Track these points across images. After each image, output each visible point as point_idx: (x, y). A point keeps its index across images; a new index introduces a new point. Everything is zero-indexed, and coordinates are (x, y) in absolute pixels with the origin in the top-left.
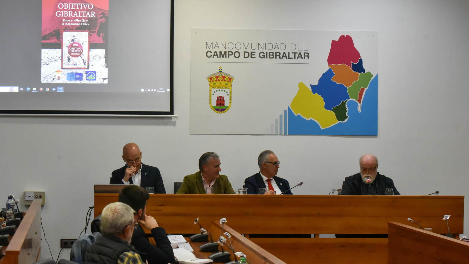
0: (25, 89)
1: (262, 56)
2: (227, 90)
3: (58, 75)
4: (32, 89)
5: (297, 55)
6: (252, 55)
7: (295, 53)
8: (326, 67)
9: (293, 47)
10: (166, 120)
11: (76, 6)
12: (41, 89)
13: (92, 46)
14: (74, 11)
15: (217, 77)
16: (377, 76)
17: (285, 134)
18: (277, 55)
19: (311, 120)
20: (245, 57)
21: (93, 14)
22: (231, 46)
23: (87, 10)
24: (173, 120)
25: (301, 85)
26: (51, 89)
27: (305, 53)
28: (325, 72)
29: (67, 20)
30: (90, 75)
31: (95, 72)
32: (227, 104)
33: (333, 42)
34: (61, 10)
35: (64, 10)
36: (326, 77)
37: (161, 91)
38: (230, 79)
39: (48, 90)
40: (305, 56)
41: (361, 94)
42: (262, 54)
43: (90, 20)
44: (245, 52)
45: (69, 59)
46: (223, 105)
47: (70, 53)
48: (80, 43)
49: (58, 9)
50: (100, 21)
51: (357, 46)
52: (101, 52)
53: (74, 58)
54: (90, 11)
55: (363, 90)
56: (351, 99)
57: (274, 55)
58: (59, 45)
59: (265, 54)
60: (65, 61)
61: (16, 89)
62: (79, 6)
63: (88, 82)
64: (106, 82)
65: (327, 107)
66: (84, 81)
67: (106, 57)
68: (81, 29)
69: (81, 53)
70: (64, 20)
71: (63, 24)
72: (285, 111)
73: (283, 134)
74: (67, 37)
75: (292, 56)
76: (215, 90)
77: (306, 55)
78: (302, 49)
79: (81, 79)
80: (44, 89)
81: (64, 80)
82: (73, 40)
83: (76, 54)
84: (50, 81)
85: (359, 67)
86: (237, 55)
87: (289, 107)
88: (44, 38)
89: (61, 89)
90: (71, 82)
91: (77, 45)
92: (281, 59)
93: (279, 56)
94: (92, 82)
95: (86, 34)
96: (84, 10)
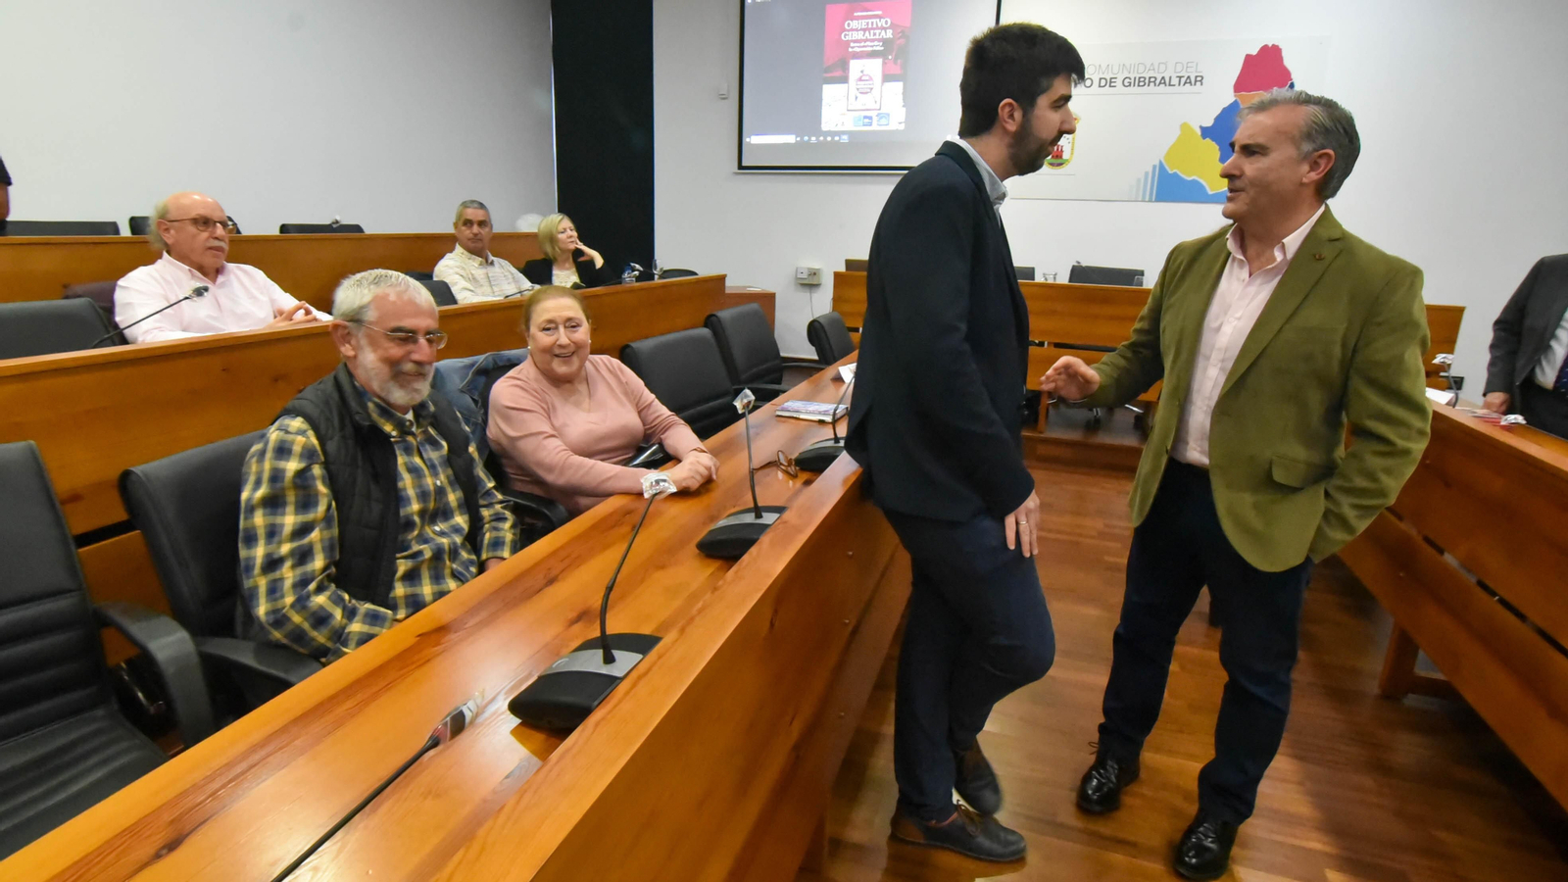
0: (802, 138)
1: (1128, 83)
2: (1070, 136)
3: (842, 119)
4: (810, 139)
5: (1183, 80)
6: (1111, 83)
7: (1180, 77)
8: (1229, 98)
9: (1180, 67)
11: (868, 24)
12: (822, 138)
13: (887, 78)
14: (865, 30)
17: (1150, 201)
18: (1152, 81)
19: (1195, 181)
20: (1100, 86)
21: (889, 34)
23: (882, 28)
25: (1185, 127)
26: (833, 138)
27: (1196, 77)
28: (1225, 106)
29: (856, 45)
30: (881, 118)
31: (888, 115)
32: (1066, 156)
33: (1248, 57)
34: (848, 31)
35: (852, 30)
36: (1227, 114)
38: (1075, 119)
39: (829, 139)
40: (1196, 81)
42: (1127, 80)
43: (885, 42)
44: (1101, 79)
45: (856, 98)
46: (1061, 157)
47: (858, 89)
48: (872, 75)
49: (845, 30)
50: (898, 42)
52: (898, 86)
53: (863, 96)
54: (886, 29)
57: (1147, 81)
58: (844, 80)
59: (1132, 81)
61: (791, 139)
62: (872, 23)
63: (879, 128)
64: (903, 125)
66: (875, 127)
67: (904, 94)
68: (873, 55)
69: (871, 89)
70: (852, 45)
71: (850, 50)
72: (1154, 167)
73: (1147, 199)
74: (855, 67)
75: (1175, 81)
78: (1193, 70)
79: (871, 124)
80: (825, 138)
81: (850, 127)
82: (862, 72)
83: (865, 91)
84: (833, 128)
87: (1160, 162)
88: (826, 71)
89: (845, 138)
90: (858, 129)
91: (867, 78)
92: (1156, 88)
93: (1154, 82)
94: (884, 128)
95: (878, 62)
96: (877, 28)
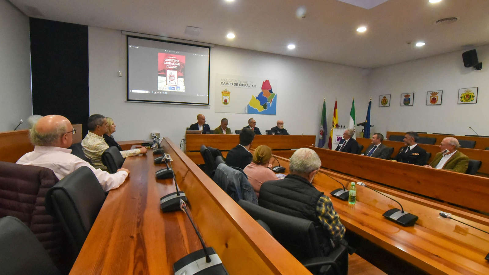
0: (151, 92)
2: (228, 97)
3: (165, 87)
4: (154, 92)
6: (237, 85)
7: (251, 85)
8: (261, 91)
9: (251, 83)
10: (206, 107)
11: (172, 60)
12: (158, 92)
13: (179, 77)
14: (171, 62)
15: (225, 92)
16: (276, 95)
17: (247, 113)
19: (255, 109)
20: (234, 85)
21: (179, 64)
22: (230, 81)
23: (177, 62)
24: (209, 107)
25: (253, 96)
26: (162, 93)
29: (168, 66)
30: (178, 88)
31: (180, 87)
32: (228, 102)
33: (263, 82)
34: (166, 61)
35: (167, 61)
36: (261, 94)
37: (205, 96)
38: (229, 93)
39: (161, 93)
41: (271, 101)
43: (178, 66)
44: (234, 83)
45: (169, 81)
46: (227, 102)
47: (170, 79)
48: (174, 75)
49: (165, 61)
50: (182, 67)
51: (271, 84)
52: (182, 79)
53: (171, 81)
54: (178, 63)
55: (272, 99)
56: (268, 102)
57: (244, 85)
58: (165, 75)
59: (241, 85)
60: (168, 82)
61: (147, 92)
62: (174, 60)
63: (177, 91)
64: (184, 91)
65: (261, 104)
66: (175, 90)
67: (184, 82)
68: (174, 69)
69: (174, 79)
71: (167, 67)
72: (247, 105)
74: (169, 72)
75: (250, 86)
76: (224, 96)
77: (255, 86)
78: (253, 84)
79: (174, 89)
80: (159, 93)
81: (167, 89)
82: (171, 74)
83: (172, 79)
84: (162, 90)
85: (271, 91)
86: (232, 84)
88: (159, 72)
89: (166, 93)
90: (170, 90)
91: (172, 76)
92: (246, 87)
94: (178, 91)
95: (176, 72)
96: (175, 62)
